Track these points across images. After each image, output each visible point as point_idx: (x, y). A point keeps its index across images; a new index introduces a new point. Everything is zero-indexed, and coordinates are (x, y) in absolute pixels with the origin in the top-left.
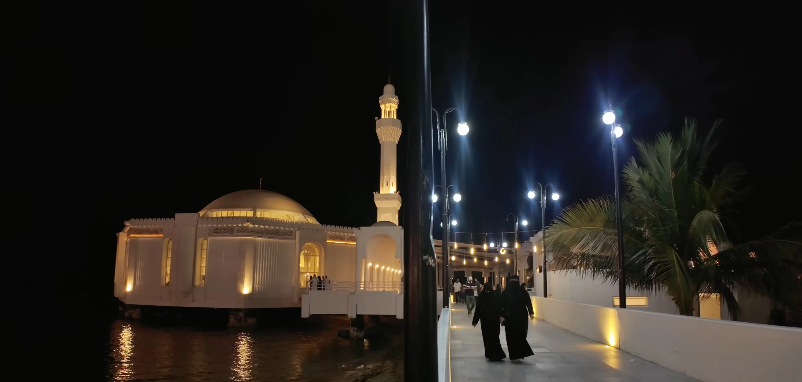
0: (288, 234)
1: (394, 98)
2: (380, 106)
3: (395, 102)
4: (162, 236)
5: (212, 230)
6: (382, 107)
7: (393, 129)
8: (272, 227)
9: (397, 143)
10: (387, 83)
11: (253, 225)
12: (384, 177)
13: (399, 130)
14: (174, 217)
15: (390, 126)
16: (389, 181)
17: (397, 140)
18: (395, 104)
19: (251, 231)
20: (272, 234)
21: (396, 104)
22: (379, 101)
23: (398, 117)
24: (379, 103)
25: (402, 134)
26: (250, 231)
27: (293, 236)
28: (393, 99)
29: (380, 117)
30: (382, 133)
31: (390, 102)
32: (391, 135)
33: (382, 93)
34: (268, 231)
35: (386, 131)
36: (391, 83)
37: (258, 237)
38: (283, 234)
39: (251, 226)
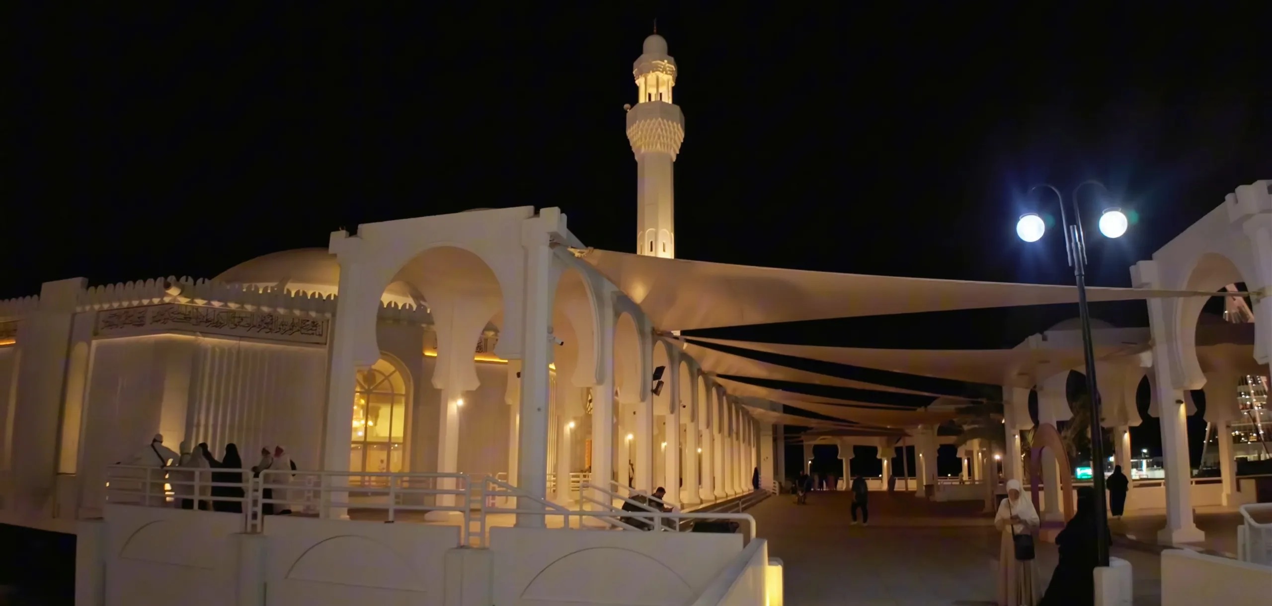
0: (302, 328)
1: (666, 61)
2: (635, 81)
3: (668, 69)
4: (14, 342)
5: (103, 321)
6: (640, 82)
7: (662, 125)
8: (249, 308)
9: (674, 159)
10: (651, 33)
11: (188, 300)
12: (644, 231)
13: (678, 129)
14: (38, 292)
15: (657, 119)
16: (656, 240)
17: (675, 151)
18: (666, 73)
19: (185, 318)
20: (250, 326)
21: (671, 75)
22: (632, 70)
23: (675, 100)
24: (633, 75)
25: (684, 139)
26: (182, 317)
27: (321, 335)
28: (663, 61)
29: (634, 100)
30: (639, 136)
31: (655, 69)
32: (659, 138)
33: (639, 52)
34: (237, 320)
35: (647, 130)
36: (658, 33)
37: (205, 334)
38: (287, 328)
39: (183, 301)
